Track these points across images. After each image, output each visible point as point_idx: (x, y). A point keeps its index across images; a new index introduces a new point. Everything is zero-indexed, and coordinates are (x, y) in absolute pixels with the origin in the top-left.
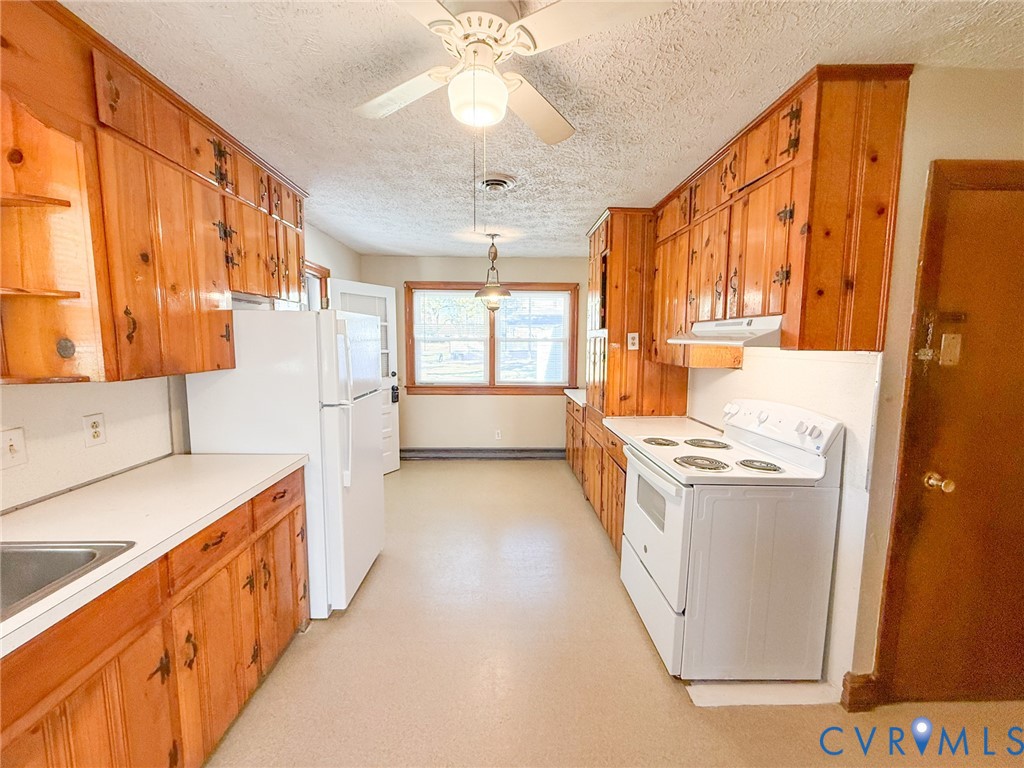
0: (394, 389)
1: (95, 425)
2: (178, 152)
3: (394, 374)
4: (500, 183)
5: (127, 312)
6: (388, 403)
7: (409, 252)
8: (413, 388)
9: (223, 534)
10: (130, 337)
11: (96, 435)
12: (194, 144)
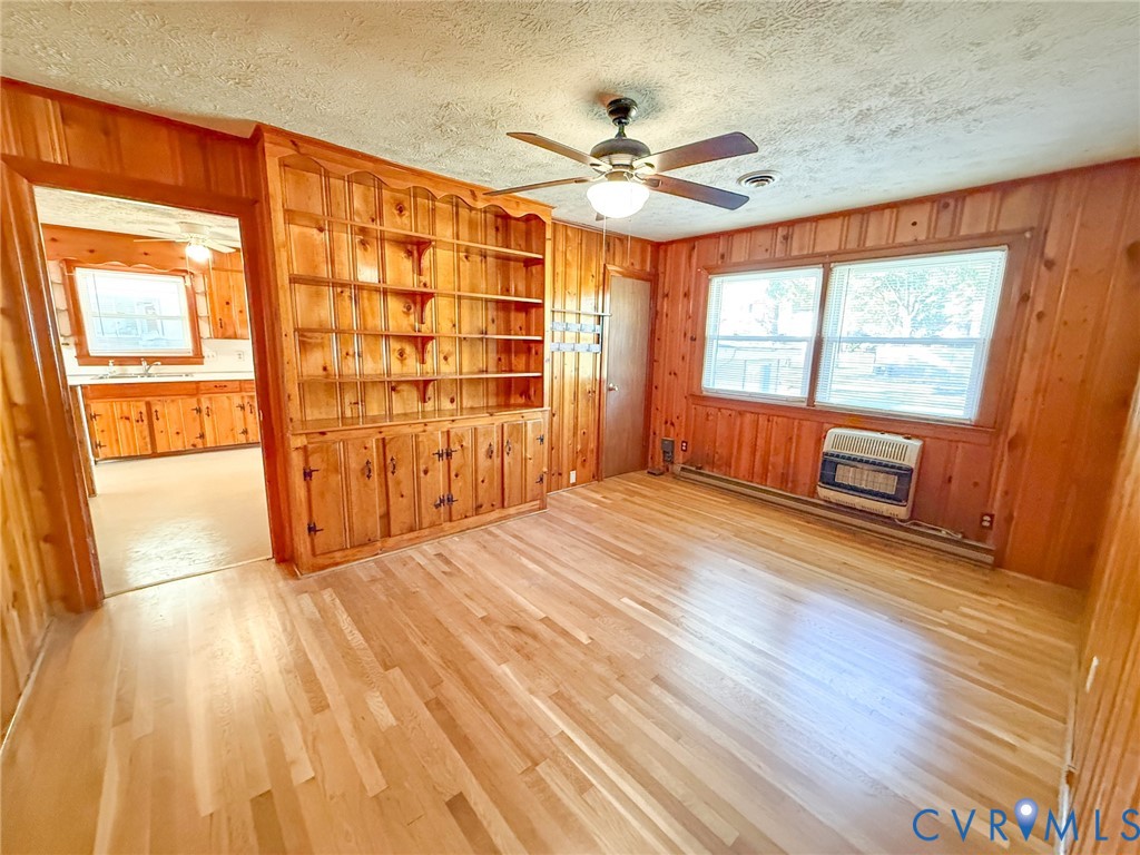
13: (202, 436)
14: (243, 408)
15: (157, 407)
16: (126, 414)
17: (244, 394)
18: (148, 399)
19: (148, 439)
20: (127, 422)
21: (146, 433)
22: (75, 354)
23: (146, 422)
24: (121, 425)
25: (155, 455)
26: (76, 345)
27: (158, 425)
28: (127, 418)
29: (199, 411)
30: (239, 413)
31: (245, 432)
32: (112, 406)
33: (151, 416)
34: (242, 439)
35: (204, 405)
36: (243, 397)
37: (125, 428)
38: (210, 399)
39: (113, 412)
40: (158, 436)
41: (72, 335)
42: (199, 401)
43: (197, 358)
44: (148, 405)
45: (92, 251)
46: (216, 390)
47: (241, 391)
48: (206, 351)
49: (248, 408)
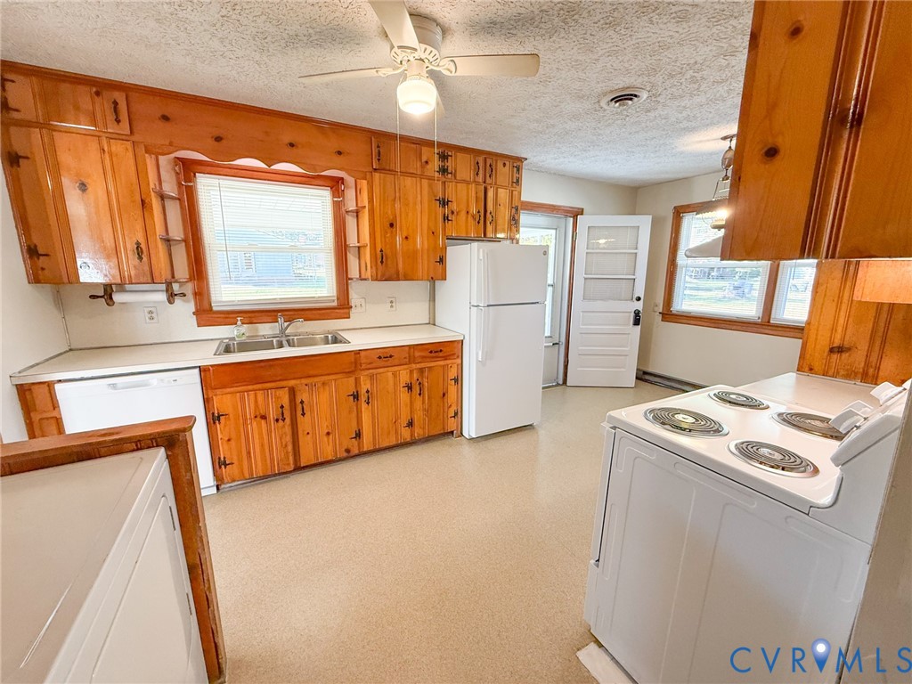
0: (637, 314)
1: (392, 302)
2: (415, 167)
3: (639, 299)
4: (630, 97)
5: (381, 251)
6: (628, 325)
7: (680, 176)
8: (669, 315)
9: (391, 356)
10: (382, 262)
11: (392, 306)
12: (424, 159)
13: (358, 435)
14: (410, 388)
15: (303, 396)
16: (263, 413)
17: (414, 366)
18: (292, 383)
19: (290, 448)
20: (263, 421)
21: (288, 438)
22: (194, 310)
23: (288, 421)
24: (254, 427)
25: (299, 468)
26: (195, 294)
27: (304, 423)
28: (264, 417)
29: (356, 397)
30: (404, 396)
31: (410, 424)
32: (242, 399)
33: (294, 411)
34: (406, 434)
35: (365, 385)
36: (411, 372)
37: (260, 434)
38: (371, 377)
39: (244, 408)
40: (303, 440)
41: (191, 279)
42: (357, 381)
43: (342, 307)
44: (292, 392)
45: (218, 139)
46: (381, 363)
47: (410, 363)
48: (355, 297)
49: (416, 389)
